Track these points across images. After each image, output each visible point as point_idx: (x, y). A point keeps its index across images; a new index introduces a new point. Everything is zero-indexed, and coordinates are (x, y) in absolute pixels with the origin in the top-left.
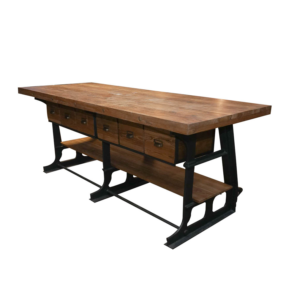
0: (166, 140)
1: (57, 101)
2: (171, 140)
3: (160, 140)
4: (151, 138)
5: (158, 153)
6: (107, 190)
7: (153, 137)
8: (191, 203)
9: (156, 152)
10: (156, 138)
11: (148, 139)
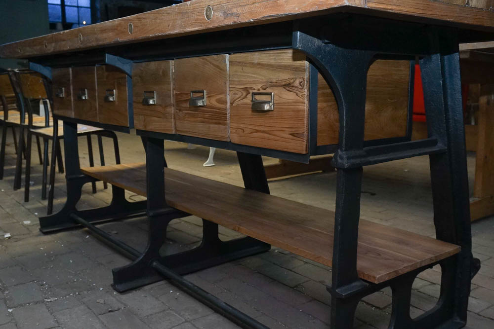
0: (285, 86)
1: (53, 45)
2: (297, 83)
3: (268, 91)
4: (245, 94)
5: (264, 132)
6: (154, 264)
7: (251, 88)
8: (354, 284)
9: (257, 131)
10: (257, 87)
11: (238, 96)
